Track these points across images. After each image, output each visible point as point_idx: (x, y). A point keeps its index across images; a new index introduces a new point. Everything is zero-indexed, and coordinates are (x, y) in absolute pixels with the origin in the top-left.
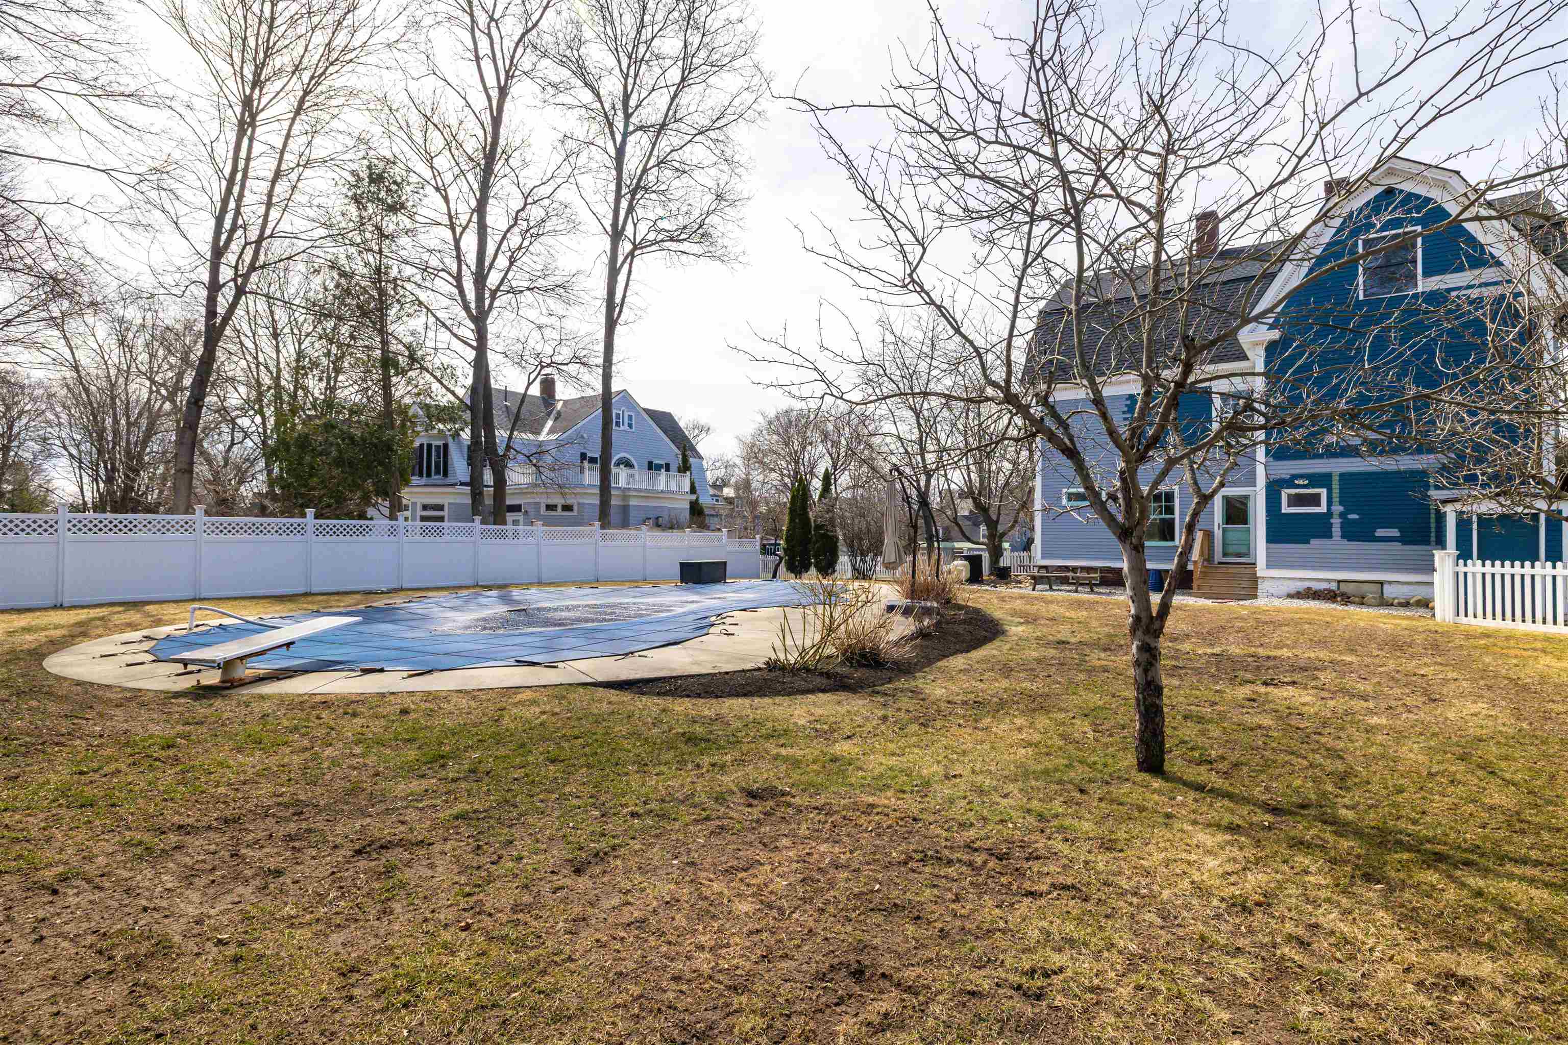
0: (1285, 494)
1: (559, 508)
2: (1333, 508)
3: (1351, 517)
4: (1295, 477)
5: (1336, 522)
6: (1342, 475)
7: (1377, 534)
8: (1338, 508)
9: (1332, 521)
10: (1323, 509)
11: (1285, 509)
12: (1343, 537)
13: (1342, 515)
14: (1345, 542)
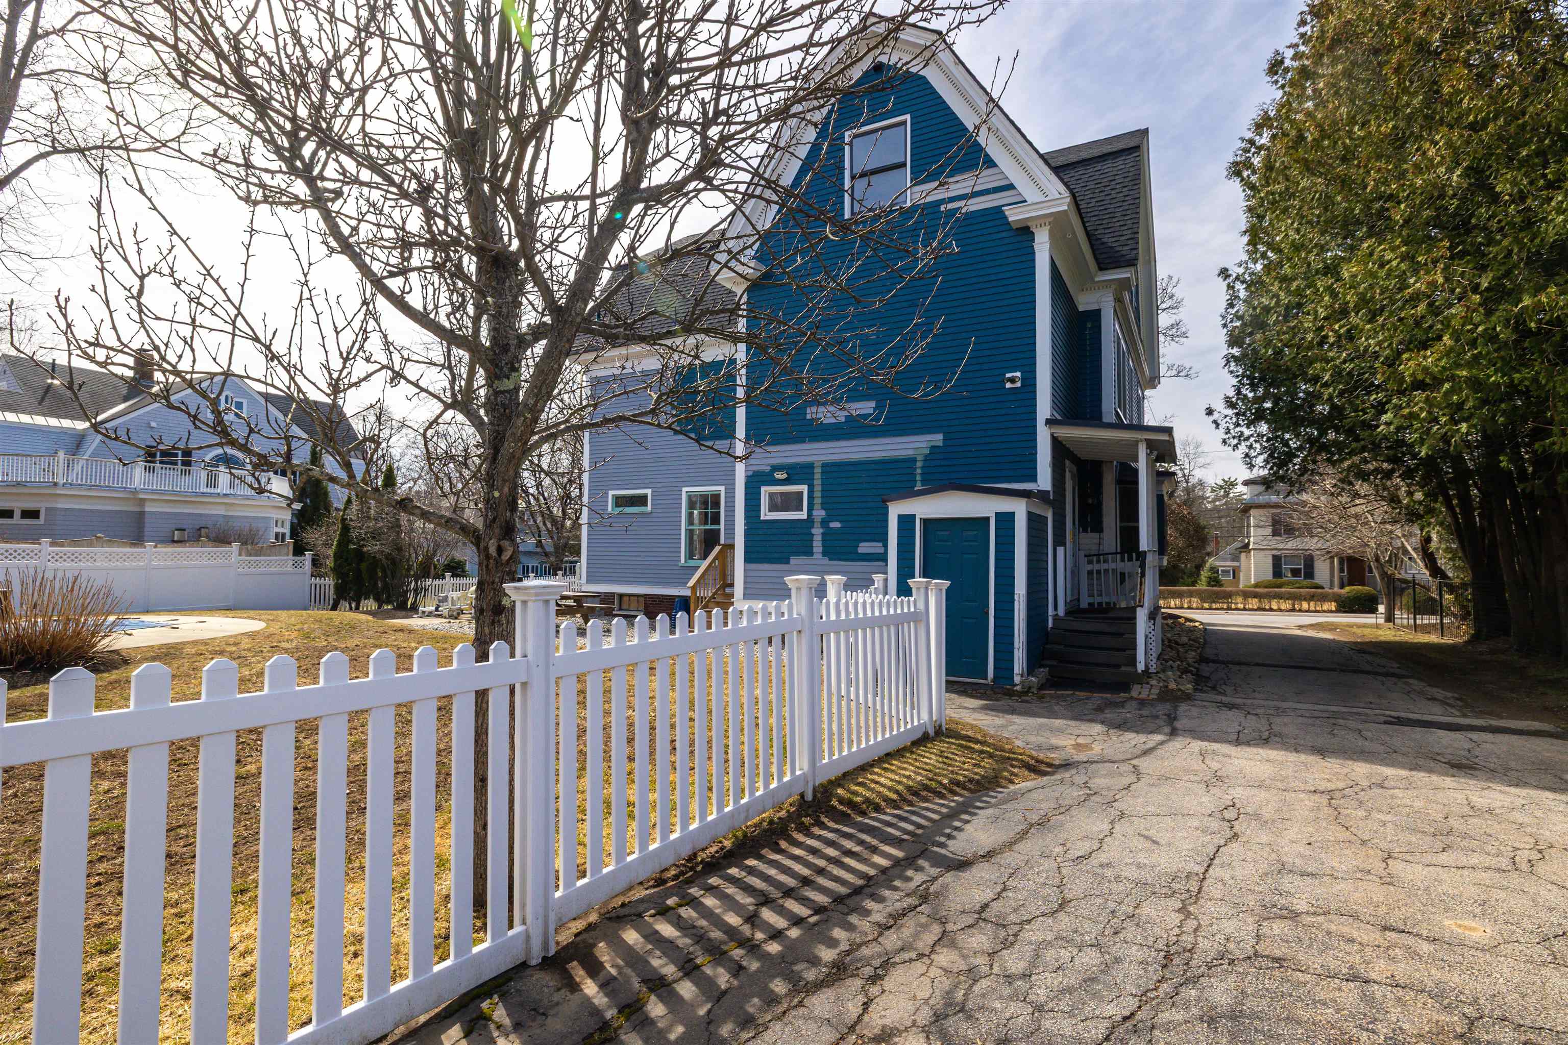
0: (765, 491)
1: (17, 514)
2: (815, 513)
3: (832, 525)
4: (776, 468)
5: (817, 531)
6: (824, 465)
7: (860, 550)
8: (819, 513)
9: (814, 531)
10: (803, 515)
11: (766, 514)
12: (824, 554)
13: (824, 523)
14: (826, 561)
